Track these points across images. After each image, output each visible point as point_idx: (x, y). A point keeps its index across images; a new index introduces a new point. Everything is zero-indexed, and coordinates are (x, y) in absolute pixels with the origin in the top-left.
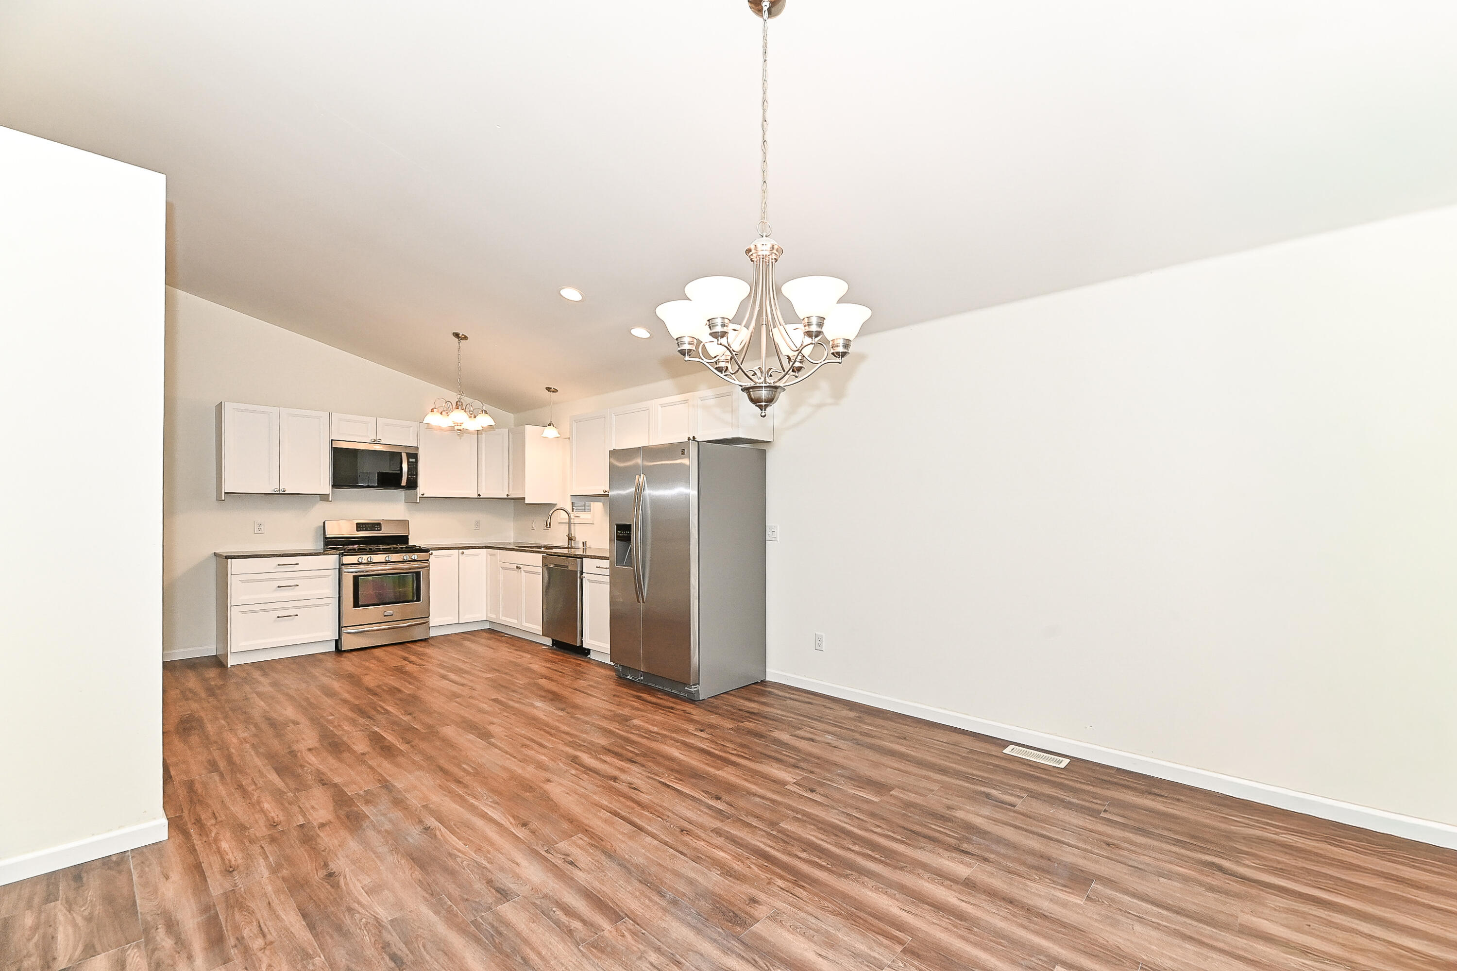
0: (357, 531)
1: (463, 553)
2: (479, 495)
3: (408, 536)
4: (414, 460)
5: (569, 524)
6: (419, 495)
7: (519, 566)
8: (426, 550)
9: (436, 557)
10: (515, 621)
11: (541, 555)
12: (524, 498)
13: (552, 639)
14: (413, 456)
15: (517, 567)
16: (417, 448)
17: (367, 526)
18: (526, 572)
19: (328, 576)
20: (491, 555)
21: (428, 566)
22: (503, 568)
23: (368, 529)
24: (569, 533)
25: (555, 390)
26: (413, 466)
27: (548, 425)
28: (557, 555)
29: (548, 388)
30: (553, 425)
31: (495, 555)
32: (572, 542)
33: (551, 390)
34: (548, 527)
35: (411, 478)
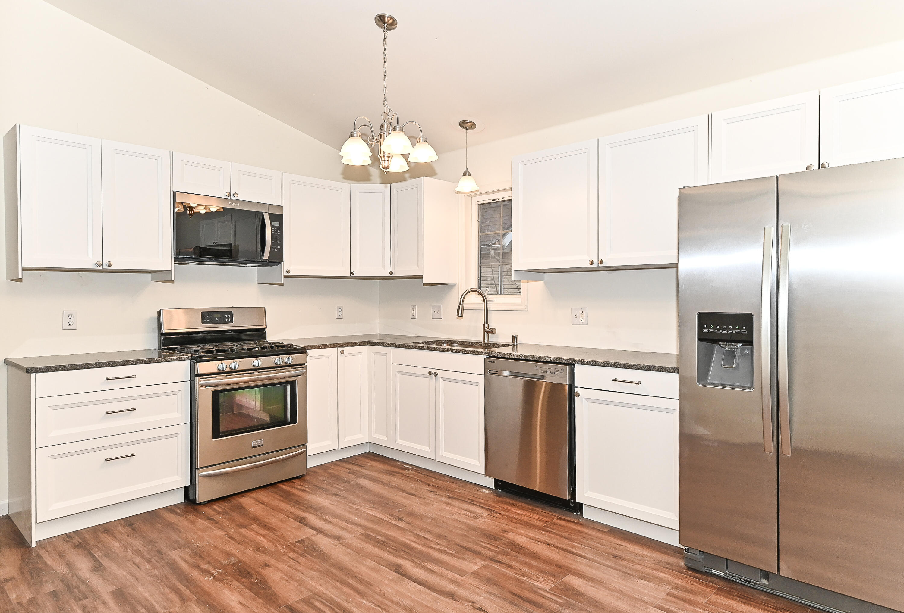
0: (203, 323)
1: (342, 352)
2: (353, 274)
3: (264, 329)
4: (279, 224)
5: (486, 312)
6: (284, 273)
7: (434, 371)
8: (302, 350)
10: (426, 449)
11: (481, 358)
12: (421, 277)
13: (495, 479)
14: (278, 218)
15: (430, 373)
16: (281, 208)
17: (215, 316)
18: (445, 380)
19: (174, 393)
20: (376, 354)
21: (305, 373)
22: (403, 374)
23: (217, 320)
24: (486, 323)
25: (473, 126)
26: (277, 232)
27: (464, 174)
28: (513, 357)
29: (463, 122)
30: (469, 175)
31: (385, 354)
32: (490, 335)
33: (467, 125)
34: (460, 315)
35: (275, 248)
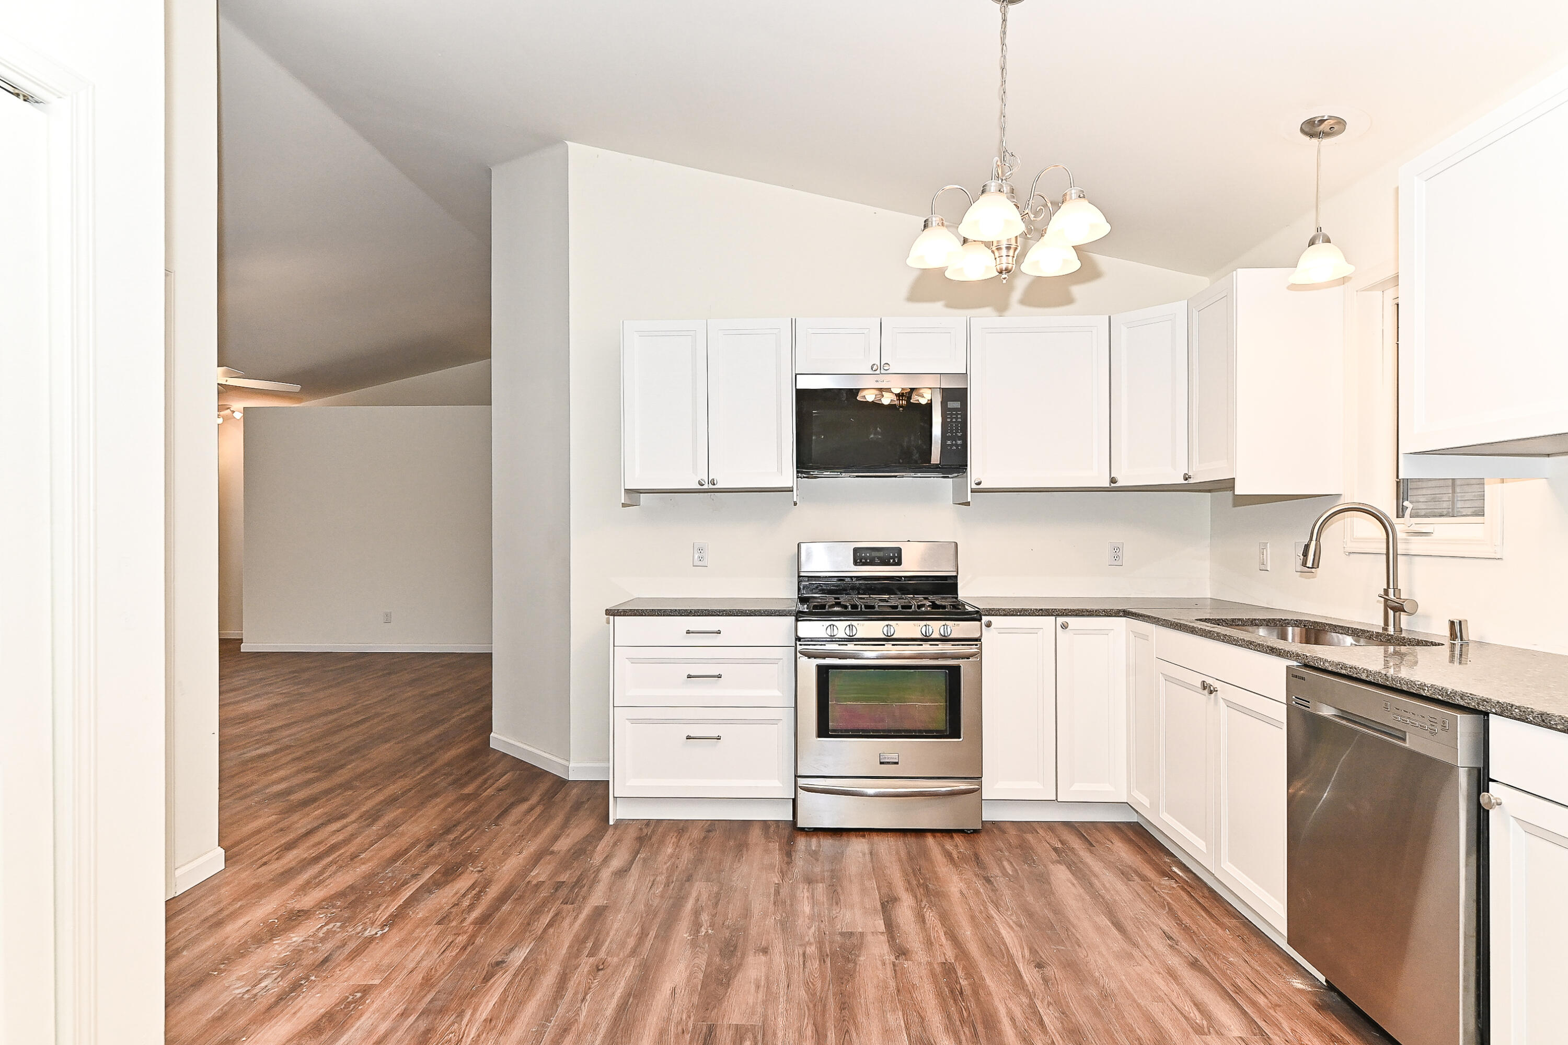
0: (856, 563)
1: (1064, 626)
2: (1113, 480)
3: (956, 577)
4: (957, 405)
5: (1391, 557)
6: (971, 485)
7: (1209, 681)
8: (975, 615)
9: (1003, 631)
11: (1284, 663)
13: (1328, 975)
14: (957, 397)
15: (1205, 686)
16: (966, 377)
17: (873, 553)
18: (1230, 705)
19: (774, 661)
20: (1137, 635)
21: (979, 654)
22: (1168, 679)
23: (877, 561)
24: (1391, 586)
25: (1337, 126)
26: (957, 418)
27: (1312, 243)
28: (1343, 672)
29: (1311, 122)
30: (1328, 241)
31: (1145, 637)
32: (1403, 616)
33: (1321, 128)
34: (1309, 564)
35: (952, 445)
